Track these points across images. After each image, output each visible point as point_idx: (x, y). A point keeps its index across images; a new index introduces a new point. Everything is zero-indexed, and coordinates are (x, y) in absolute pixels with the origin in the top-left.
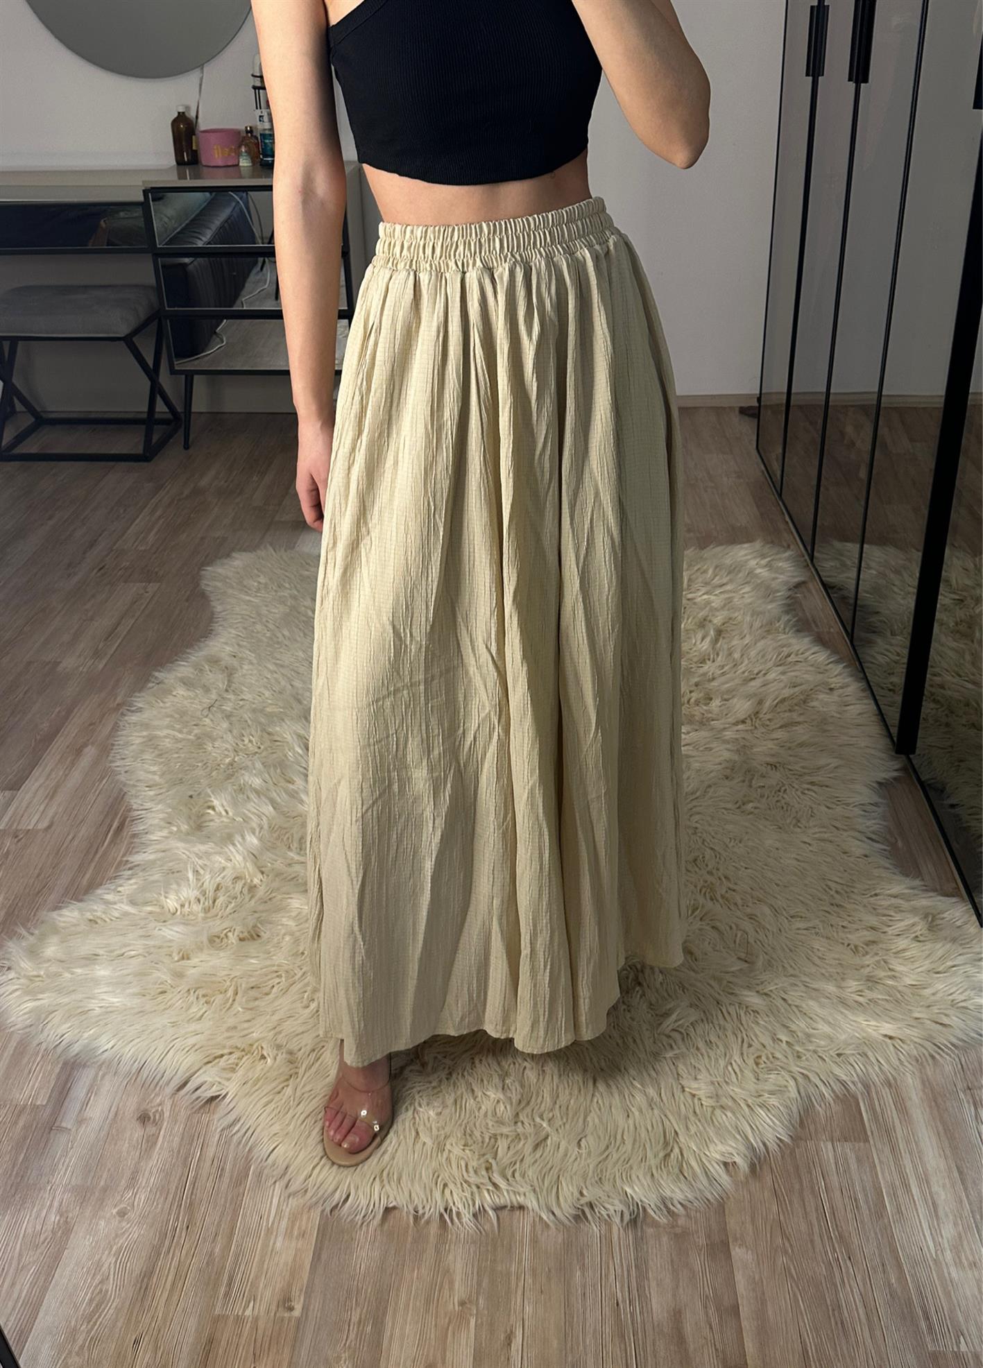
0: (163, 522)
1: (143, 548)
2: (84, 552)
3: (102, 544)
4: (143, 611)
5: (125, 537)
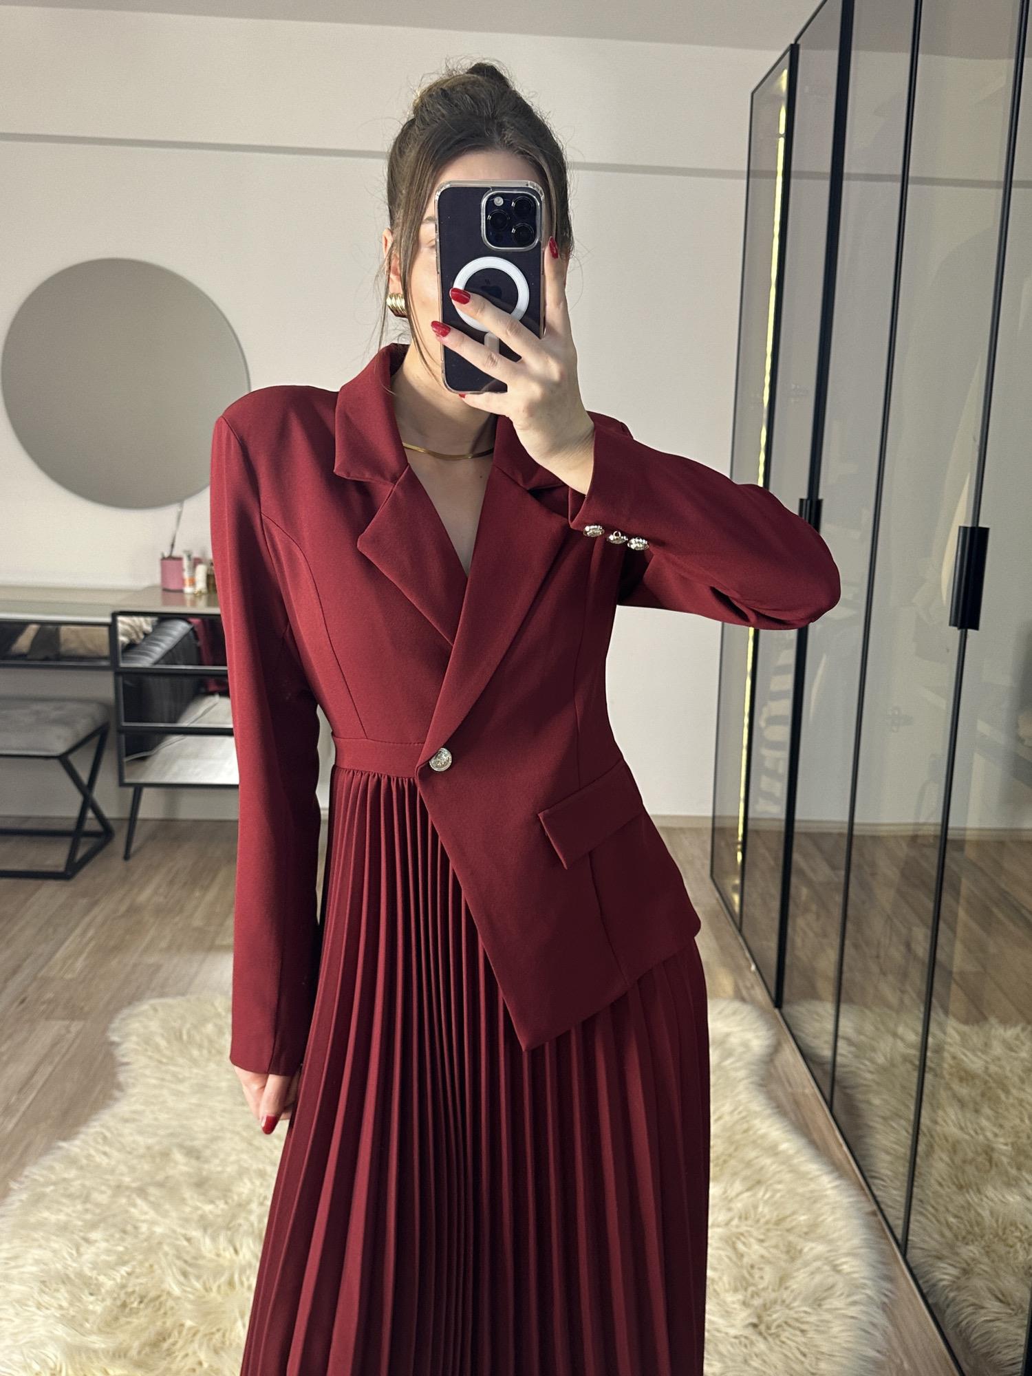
0: (95, 945)
1: (70, 976)
2: (6, 980)
3: (26, 971)
4: (63, 1056)
5: (51, 963)
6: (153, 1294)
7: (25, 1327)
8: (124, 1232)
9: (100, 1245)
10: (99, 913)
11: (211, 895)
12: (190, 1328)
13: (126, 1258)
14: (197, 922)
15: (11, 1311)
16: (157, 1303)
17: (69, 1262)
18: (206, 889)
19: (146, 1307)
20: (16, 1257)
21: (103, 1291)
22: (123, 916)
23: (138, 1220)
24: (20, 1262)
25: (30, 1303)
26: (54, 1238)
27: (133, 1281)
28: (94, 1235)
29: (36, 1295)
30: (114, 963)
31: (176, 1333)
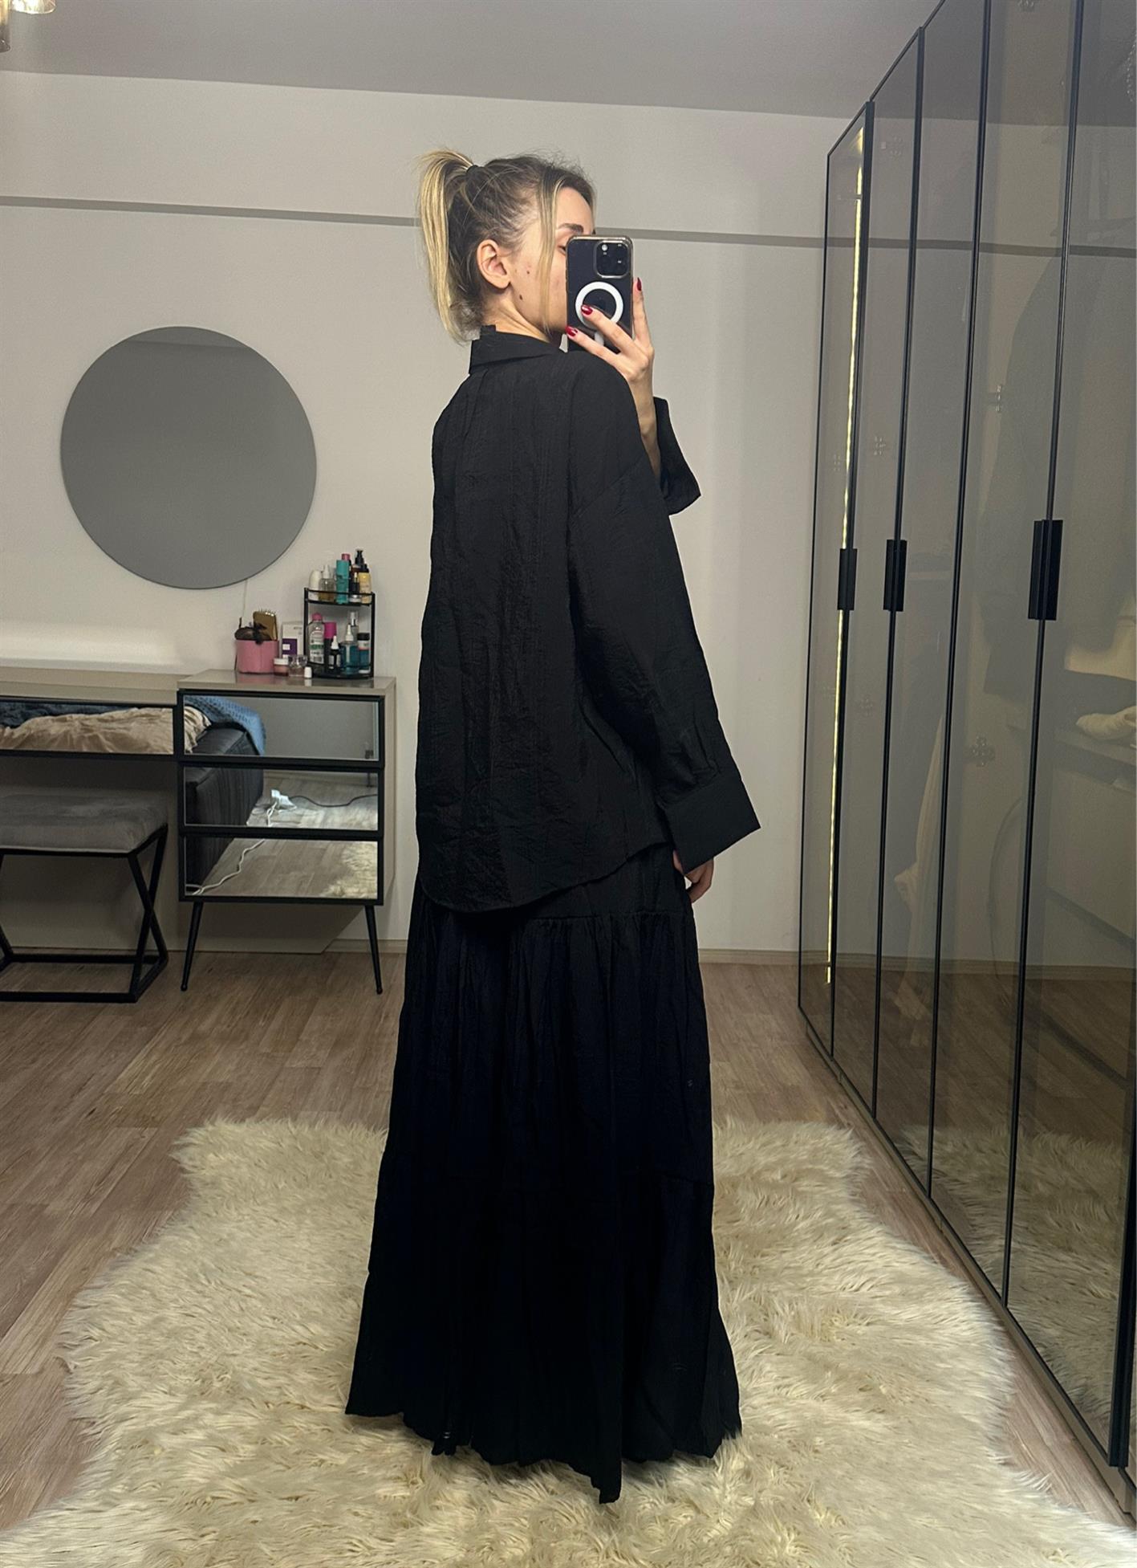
0: (160, 1068)
1: (138, 1093)
2: (73, 1095)
3: (92, 1088)
4: (139, 1156)
5: (117, 1081)
10: (161, 1040)
14: (265, 1049)
18: (270, 1018)
22: (186, 1043)
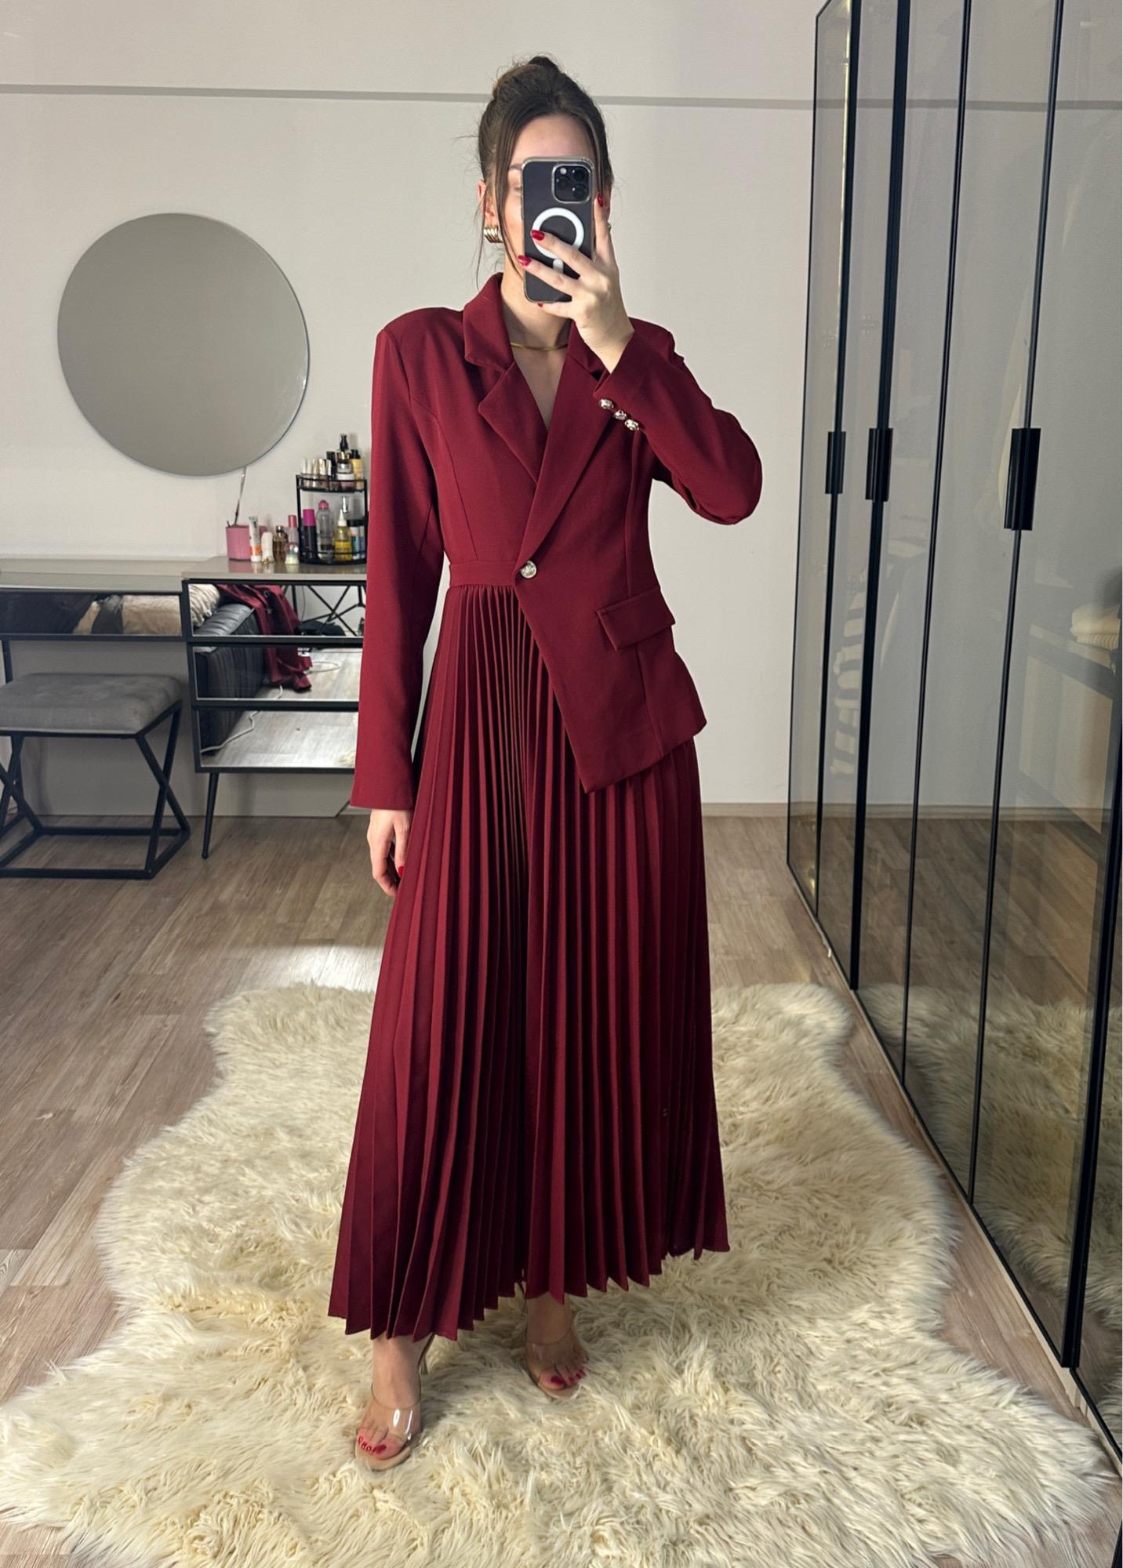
0: (182, 942)
1: (161, 973)
2: (99, 978)
3: (118, 968)
4: (162, 1048)
5: (140, 961)
6: (267, 1240)
7: (153, 1267)
8: (236, 1194)
9: (213, 1204)
10: (183, 912)
11: (291, 893)
12: (305, 1265)
13: (240, 1214)
14: (281, 919)
15: (139, 1256)
16: (272, 1247)
17: (187, 1218)
18: (286, 886)
19: (261, 1251)
20: (136, 1216)
21: (220, 1239)
22: (207, 914)
23: (248, 1187)
24: (141, 1219)
25: (156, 1248)
26: (169, 1200)
27: (248, 1231)
28: (207, 1198)
29: (160, 1242)
30: (203, 958)
31: (292, 1268)
